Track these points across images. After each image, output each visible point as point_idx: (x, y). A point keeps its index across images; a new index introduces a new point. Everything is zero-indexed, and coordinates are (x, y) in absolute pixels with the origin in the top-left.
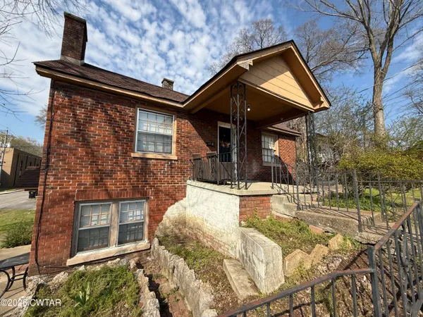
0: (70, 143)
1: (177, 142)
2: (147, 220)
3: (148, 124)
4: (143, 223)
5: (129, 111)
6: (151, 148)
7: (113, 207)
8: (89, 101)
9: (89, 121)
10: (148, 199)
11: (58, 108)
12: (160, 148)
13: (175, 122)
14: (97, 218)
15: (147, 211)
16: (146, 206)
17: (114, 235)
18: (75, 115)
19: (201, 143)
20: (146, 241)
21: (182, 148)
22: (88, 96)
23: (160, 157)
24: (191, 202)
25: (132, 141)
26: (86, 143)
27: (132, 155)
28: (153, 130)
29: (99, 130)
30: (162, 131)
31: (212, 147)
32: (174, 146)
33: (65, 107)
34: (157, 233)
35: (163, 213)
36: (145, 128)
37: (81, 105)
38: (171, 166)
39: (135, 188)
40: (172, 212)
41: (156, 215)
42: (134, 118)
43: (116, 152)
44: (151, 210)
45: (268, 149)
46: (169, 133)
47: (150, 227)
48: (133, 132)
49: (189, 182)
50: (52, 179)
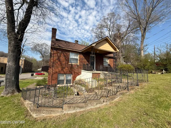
0: (57, 61)
1: (79, 60)
2: (72, 79)
3: (72, 56)
4: (71, 80)
5: (68, 53)
6: (73, 62)
7: (65, 75)
8: (60, 52)
9: (60, 56)
10: (72, 74)
11: (54, 54)
12: (75, 62)
13: (79, 55)
14: (61, 78)
15: (72, 77)
16: (72, 76)
17: (65, 82)
18: (58, 55)
19: (85, 60)
20: (72, 84)
21: (81, 62)
22: (60, 51)
23: (75, 64)
24: (82, 75)
25: (69, 60)
26: (60, 61)
27: (69, 64)
28: (73, 57)
29: (62, 58)
30: (75, 58)
31: (88, 61)
32: (78, 61)
33: (56, 53)
34: (74, 82)
35: (76, 78)
36: (72, 57)
37: (59, 52)
38: (78, 66)
39: (70, 71)
40: (78, 78)
41: (74, 78)
42: (69, 55)
43: (66, 63)
44: (73, 77)
45: (106, 62)
46: (77, 58)
47: (73, 81)
48: (69, 58)
49: (82, 70)
50: (54, 69)
